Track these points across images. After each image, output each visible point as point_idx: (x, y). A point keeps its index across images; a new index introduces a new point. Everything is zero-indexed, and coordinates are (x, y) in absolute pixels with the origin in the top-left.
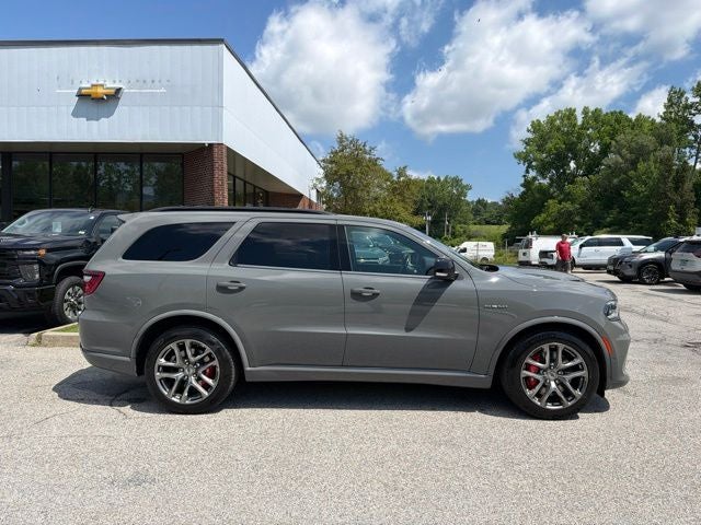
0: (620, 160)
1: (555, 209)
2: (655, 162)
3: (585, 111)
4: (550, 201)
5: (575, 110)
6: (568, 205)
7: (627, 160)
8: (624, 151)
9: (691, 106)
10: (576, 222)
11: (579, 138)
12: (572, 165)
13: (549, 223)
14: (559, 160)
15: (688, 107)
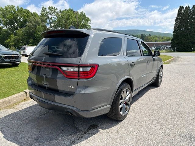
0: (32, 25)
1: (13, 38)
2: (41, 26)
3: (18, 7)
4: (11, 35)
5: (14, 6)
6: (17, 37)
7: (33, 25)
8: (32, 22)
9: (48, 13)
10: (21, 42)
11: (17, 16)
12: (16, 24)
13: (11, 42)
14: (11, 22)
15: (47, 13)
